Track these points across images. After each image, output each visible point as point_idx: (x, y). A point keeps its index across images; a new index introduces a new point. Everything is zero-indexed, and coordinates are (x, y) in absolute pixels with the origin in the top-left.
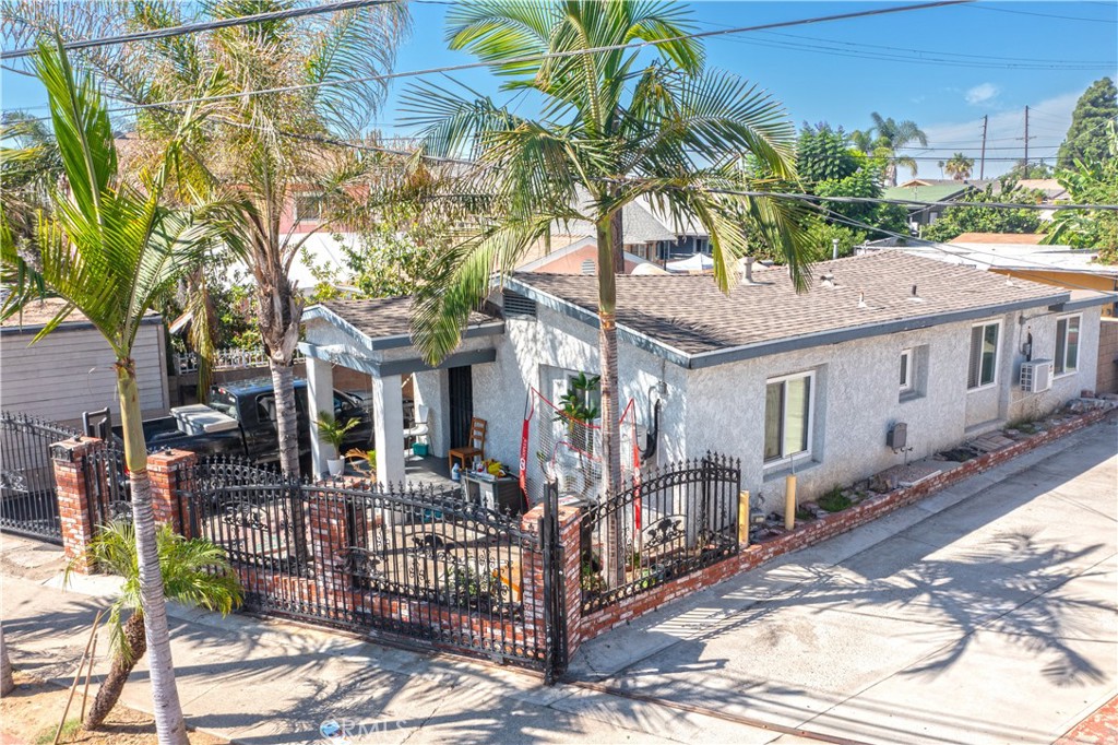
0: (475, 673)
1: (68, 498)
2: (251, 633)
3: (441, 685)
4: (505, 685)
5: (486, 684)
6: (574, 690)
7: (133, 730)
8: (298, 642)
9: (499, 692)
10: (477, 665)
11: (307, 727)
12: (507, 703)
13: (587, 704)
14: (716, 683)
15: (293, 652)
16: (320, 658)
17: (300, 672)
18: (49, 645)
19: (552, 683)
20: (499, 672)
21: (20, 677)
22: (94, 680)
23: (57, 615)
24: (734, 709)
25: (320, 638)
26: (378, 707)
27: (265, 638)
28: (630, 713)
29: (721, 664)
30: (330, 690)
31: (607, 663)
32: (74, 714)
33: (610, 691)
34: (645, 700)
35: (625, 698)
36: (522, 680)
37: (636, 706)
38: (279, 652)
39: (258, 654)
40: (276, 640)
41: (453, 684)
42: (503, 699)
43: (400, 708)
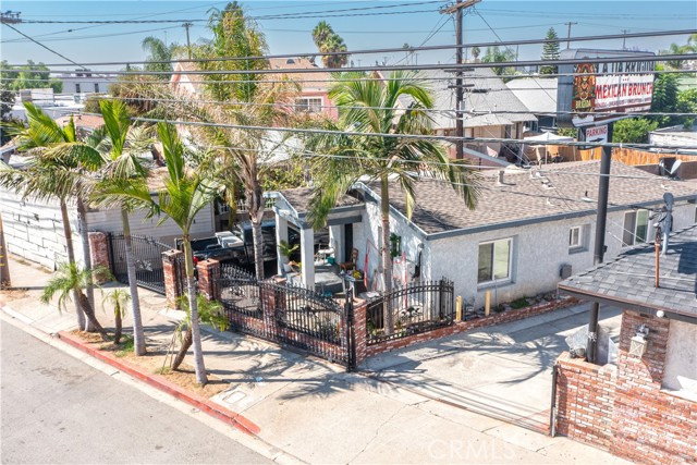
0: (321, 365)
1: (168, 276)
2: (237, 341)
3: (306, 368)
4: (330, 370)
5: (324, 369)
6: (357, 375)
7: (188, 372)
8: (255, 346)
9: (328, 372)
10: (323, 362)
11: (251, 378)
12: (329, 376)
13: (359, 380)
14: (417, 378)
15: (252, 350)
16: (262, 353)
17: (253, 357)
18: (160, 338)
19: (349, 371)
20: (330, 365)
21: (149, 349)
22: (175, 353)
23: (163, 326)
24: (418, 388)
25: (264, 345)
26: (278, 373)
27: (243, 343)
28: (375, 385)
29: (423, 371)
30: (263, 365)
31: (375, 366)
32: (168, 364)
33: (371, 377)
34: (383, 382)
35: (376, 380)
36: (337, 369)
37: (379, 383)
38: (247, 349)
39: (239, 349)
40: (246, 344)
41: (311, 368)
42: (328, 375)
43: (288, 374)
